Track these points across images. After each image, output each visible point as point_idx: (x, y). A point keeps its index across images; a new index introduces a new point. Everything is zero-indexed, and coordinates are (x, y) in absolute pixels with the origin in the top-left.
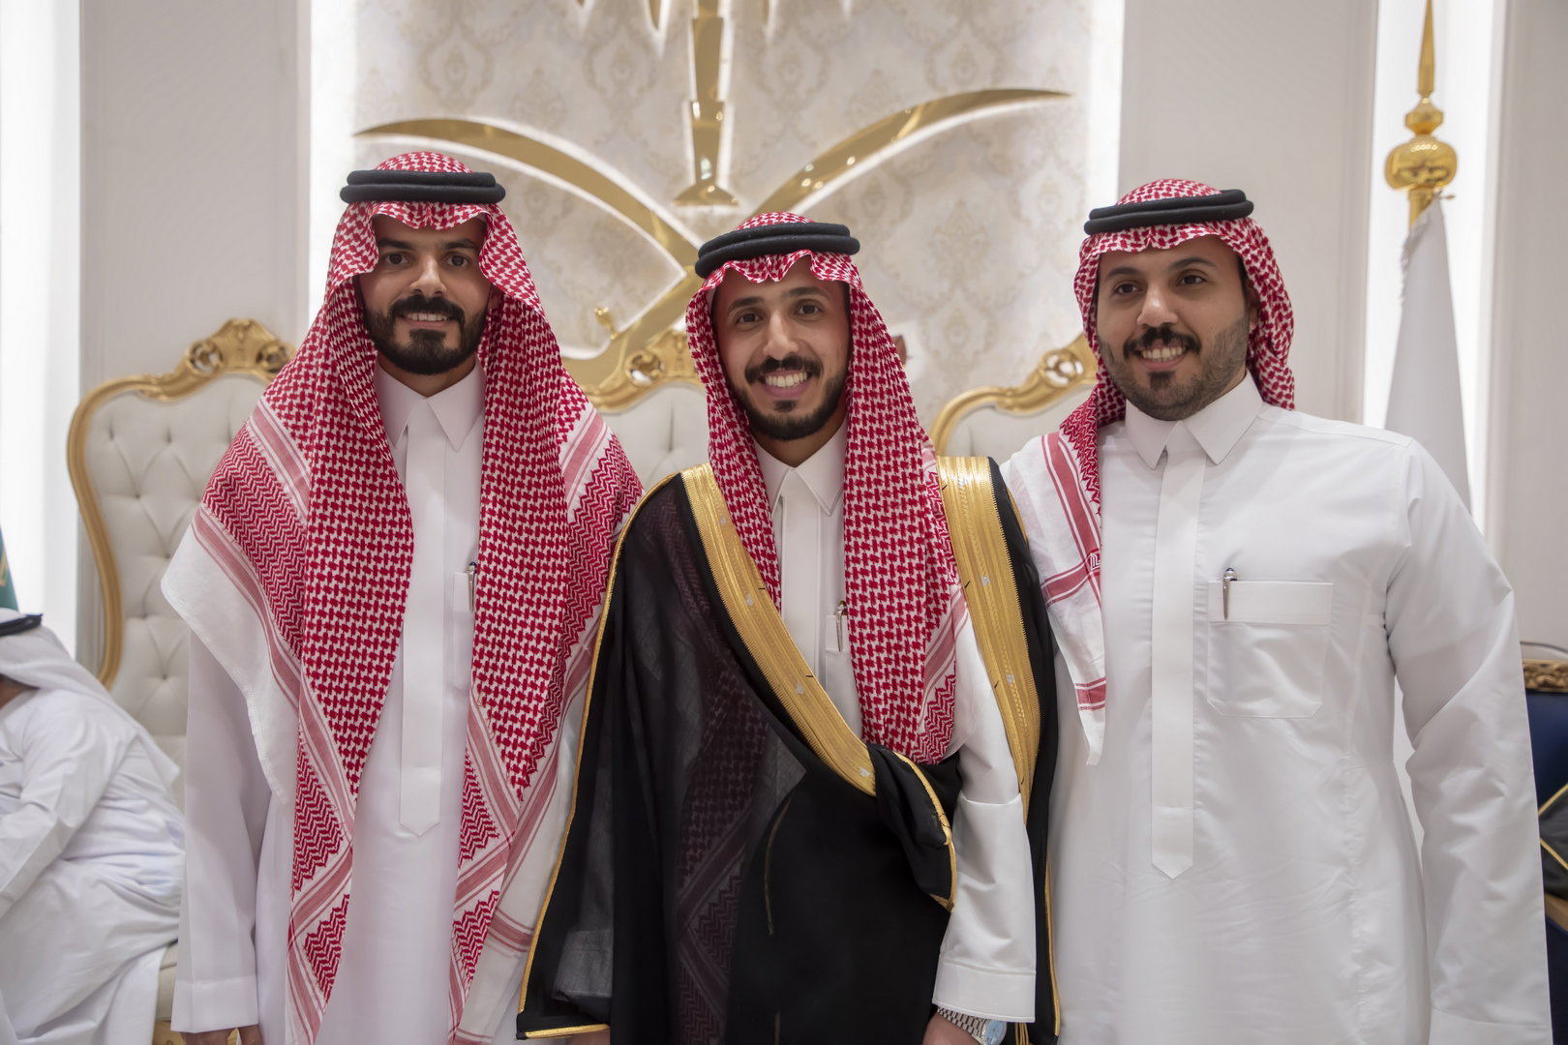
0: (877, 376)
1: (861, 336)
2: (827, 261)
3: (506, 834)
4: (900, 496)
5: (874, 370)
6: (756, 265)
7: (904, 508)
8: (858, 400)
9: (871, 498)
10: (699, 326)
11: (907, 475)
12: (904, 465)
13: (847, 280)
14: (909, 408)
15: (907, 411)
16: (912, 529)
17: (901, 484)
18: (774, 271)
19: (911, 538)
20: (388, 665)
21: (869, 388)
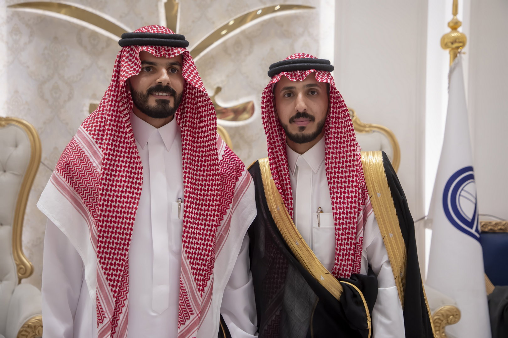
0: (340, 120)
1: (334, 104)
2: (321, 74)
3: (197, 313)
4: (348, 168)
5: (339, 118)
6: (293, 74)
7: (350, 173)
8: (332, 130)
9: (336, 169)
10: (267, 97)
11: (351, 160)
12: (350, 156)
13: (329, 82)
14: (353, 133)
15: (352, 135)
16: (353, 181)
17: (349, 164)
18: (300, 77)
19: (352, 185)
20: (128, 243)
21: (337, 125)
